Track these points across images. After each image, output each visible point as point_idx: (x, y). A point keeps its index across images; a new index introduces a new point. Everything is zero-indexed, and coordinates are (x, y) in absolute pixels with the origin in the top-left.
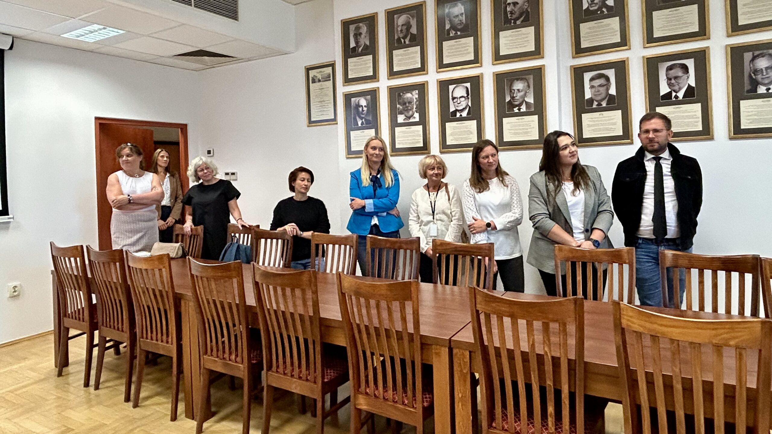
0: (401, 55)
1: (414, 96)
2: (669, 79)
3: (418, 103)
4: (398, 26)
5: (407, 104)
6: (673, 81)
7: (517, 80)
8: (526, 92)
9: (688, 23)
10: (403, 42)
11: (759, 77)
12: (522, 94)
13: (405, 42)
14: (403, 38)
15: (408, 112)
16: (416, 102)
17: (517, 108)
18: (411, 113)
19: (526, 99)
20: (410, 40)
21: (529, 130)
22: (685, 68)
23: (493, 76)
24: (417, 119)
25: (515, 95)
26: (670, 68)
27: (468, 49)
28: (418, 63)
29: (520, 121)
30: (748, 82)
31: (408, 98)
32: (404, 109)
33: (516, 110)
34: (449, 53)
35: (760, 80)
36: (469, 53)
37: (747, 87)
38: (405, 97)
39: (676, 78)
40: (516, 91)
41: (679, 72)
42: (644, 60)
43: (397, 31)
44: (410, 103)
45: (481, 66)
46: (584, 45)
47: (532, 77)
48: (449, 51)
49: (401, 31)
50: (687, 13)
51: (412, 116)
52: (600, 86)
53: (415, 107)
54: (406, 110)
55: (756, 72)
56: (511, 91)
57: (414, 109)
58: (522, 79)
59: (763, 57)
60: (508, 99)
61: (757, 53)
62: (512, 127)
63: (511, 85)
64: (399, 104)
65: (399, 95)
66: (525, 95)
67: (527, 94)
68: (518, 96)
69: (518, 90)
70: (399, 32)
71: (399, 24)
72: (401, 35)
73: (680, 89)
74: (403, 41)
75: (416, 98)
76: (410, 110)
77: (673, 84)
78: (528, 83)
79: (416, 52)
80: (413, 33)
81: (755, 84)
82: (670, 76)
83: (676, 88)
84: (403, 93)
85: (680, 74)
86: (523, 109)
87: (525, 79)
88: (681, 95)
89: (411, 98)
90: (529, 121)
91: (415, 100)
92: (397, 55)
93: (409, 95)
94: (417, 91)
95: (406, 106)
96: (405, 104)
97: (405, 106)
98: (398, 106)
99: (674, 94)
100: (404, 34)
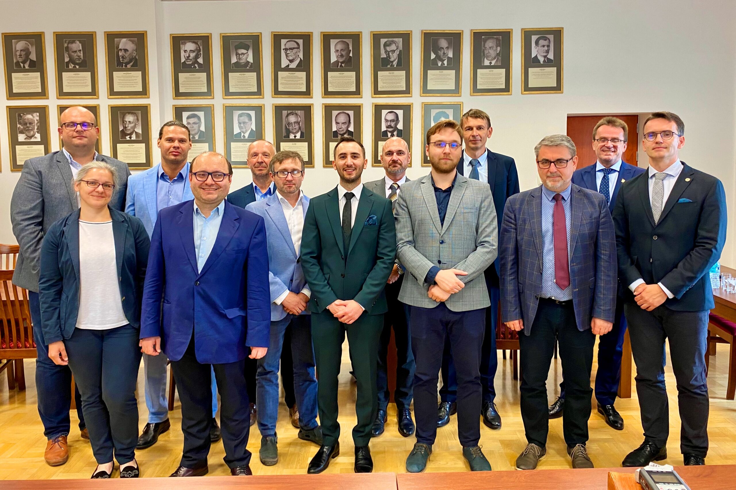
0: (21, 78)
1: (35, 117)
2: (240, 123)
3: (39, 124)
4: (16, 51)
5: (28, 125)
6: (242, 125)
7: (129, 113)
8: (136, 125)
9: (251, 85)
10: (22, 67)
11: (291, 128)
12: (132, 125)
13: (24, 67)
14: (22, 62)
15: (29, 132)
16: (37, 123)
17: (129, 136)
18: (32, 133)
19: (136, 130)
20: (29, 66)
21: (139, 155)
22: (249, 116)
23: (109, 108)
24: (39, 139)
25: (127, 126)
26: (240, 116)
27: (86, 82)
28: (38, 88)
29: (131, 147)
30: (285, 131)
31: (28, 119)
32: (24, 129)
33: (128, 138)
34: (68, 83)
35: (291, 130)
36: (87, 86)
37: (284, 134)
38: (26, 117)
39: (244, 123)
40: (128, 122)
41: (245, 119)
42: (223, 107)
43: (16, 55)
44: (30, 123)
45: (98, 98)
46: (182, 90)
47: (140, 112)
48: (69, 81)
49: (20, 55)
50: (250, 78)
51: (33, 136)
52: (194, 123)
53: (36, 128)
54: (27, 130)
55: (289, 124)
56: (123, 122)
57: (36, 130)
58: (132, 113)
59: (293, 115)
60: (121, 128)
61: (289, 112)
62: (124, 152)
63: (123, 118)
64: (20, 123)
65: (19, 115)
66: (135, 127)
67: (137, 126)
68: (130, 126)
69: (129, 122)
70: (18, 57)
71: (17, 49)
72: (20, 60)
73: (246, 131)
74: (22, 65)
75: (37, 120)
76: (32, 130)
77: (242, 127)
78: (137, 117)
79: (36, 78)
80: (32, 59)
81: (288, 132)
82: (241, 121)
83: (244, 130)
84: (24, 114)
85: (247, 120)
86: (134, 137)
87: (135, 113)
88: (247, 135)
89: (32, 120)
90: (138, 148)
91: (36, 122)
92: (16, 78)
93: (29, 116)
94: (38, 114)
95: (27, 127)
96: (26, 124)
97: (25, 127)
98: (18, 126)
99: (242, 134)
100: (23, 59)
